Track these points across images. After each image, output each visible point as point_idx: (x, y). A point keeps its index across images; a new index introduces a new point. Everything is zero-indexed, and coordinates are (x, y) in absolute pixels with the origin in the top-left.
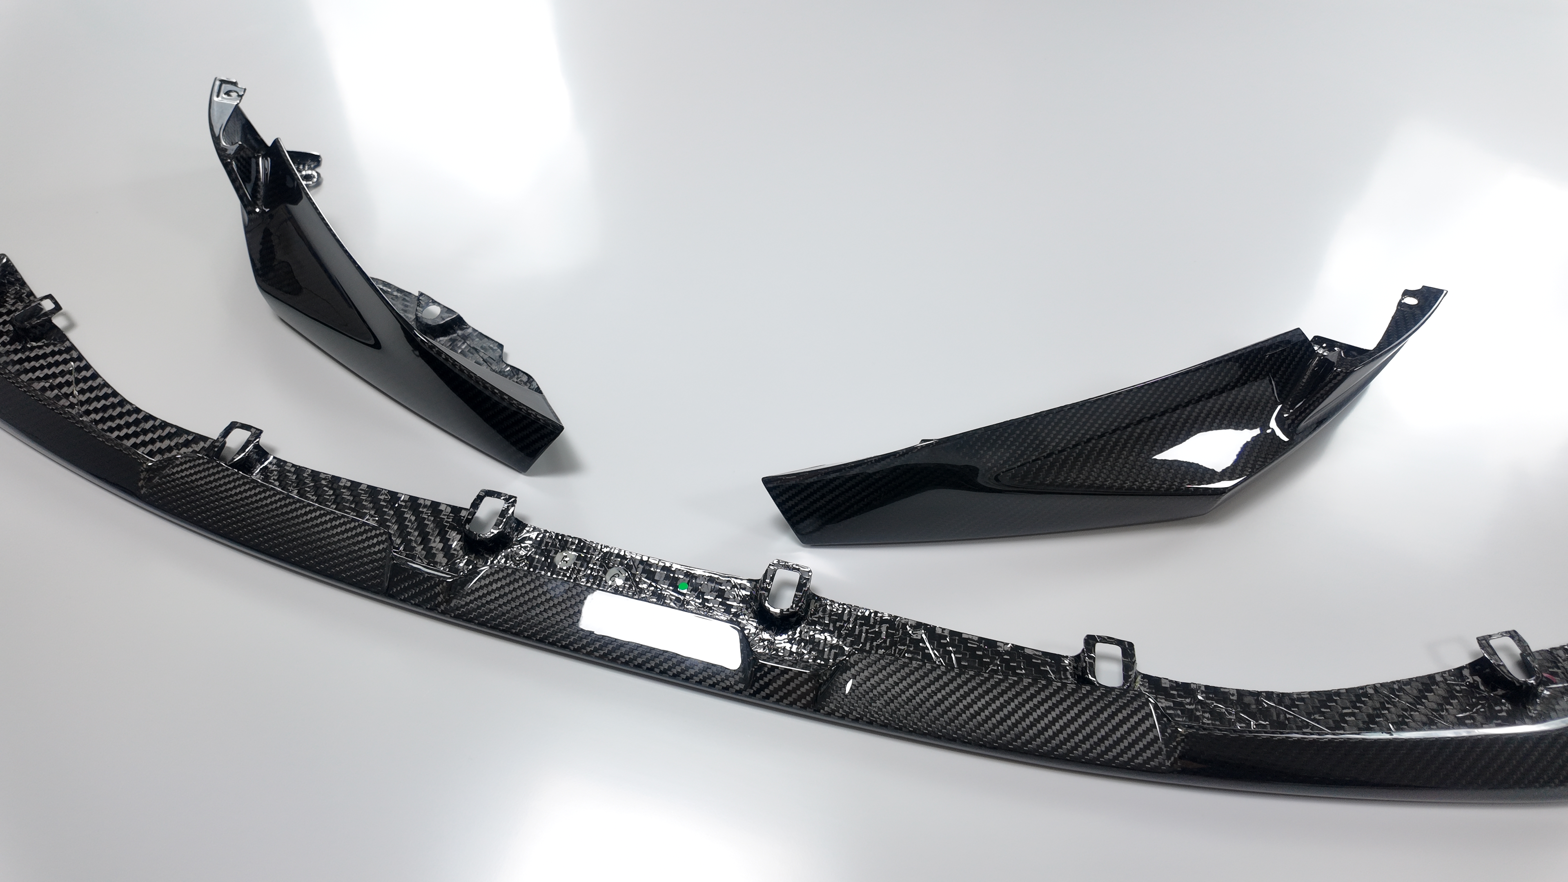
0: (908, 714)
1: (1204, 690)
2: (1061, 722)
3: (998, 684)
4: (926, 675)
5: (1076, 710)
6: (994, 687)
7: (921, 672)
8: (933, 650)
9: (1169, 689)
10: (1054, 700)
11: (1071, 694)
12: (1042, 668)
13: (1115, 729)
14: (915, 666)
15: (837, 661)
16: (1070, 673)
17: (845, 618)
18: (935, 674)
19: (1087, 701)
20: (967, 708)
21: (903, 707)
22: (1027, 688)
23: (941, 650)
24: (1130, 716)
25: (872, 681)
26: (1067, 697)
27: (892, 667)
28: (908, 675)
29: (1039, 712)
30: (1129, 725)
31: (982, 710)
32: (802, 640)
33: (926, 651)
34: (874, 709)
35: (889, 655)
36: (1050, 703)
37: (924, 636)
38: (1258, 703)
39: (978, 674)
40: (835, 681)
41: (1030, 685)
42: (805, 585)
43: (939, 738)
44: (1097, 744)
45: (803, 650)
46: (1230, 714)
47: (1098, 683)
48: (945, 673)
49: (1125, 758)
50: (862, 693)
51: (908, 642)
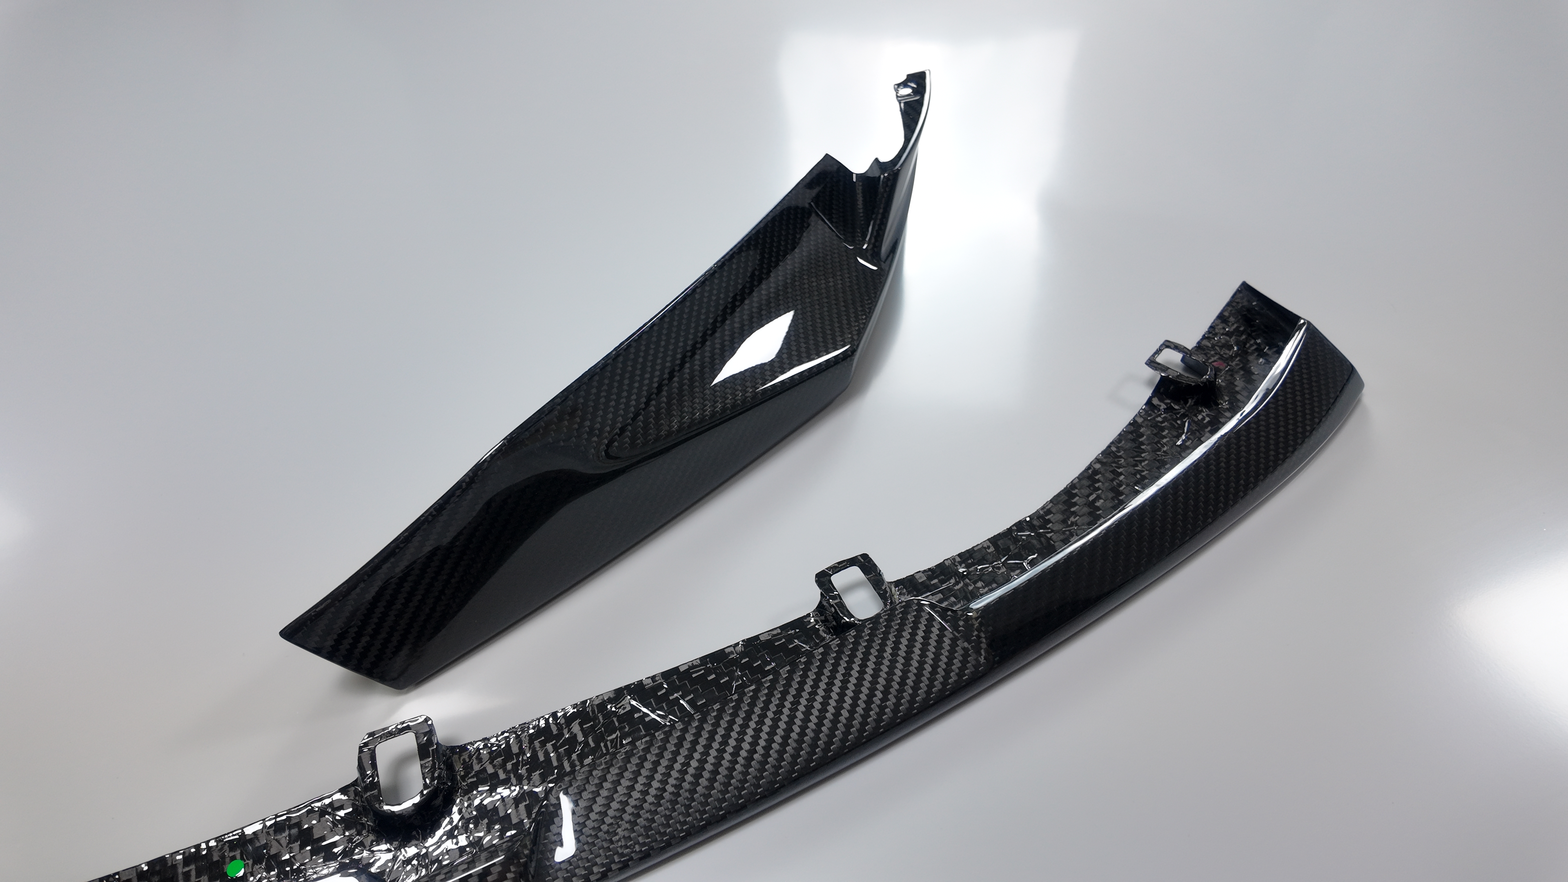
0: (668, 818)
1: (960, 560)
2: (849, 693)
3: (755, 698)
4: (663, 748)
5: (856, 667)
6: (752, 705)
7: (655, 750)
8: (653, 712)
9: (928, 582)
10: (827, 672)
11: (840, 652)
12: (791, 646)
13: (908, 659)
14: (643, 747)
15: (533, 816)
16: (823, 630)
17: (515, 749)
18: (673, 741)
19: (861, 649)
20: (736, 754)
21: (656, 812)
22: (789, 679)
23: (664, 705)
24: (913, 634)
25: (596, 808)
26: (838, 659)
27: (614, 771)
28: (640, 766)
29: (819, 699)
30: (918, 645)
31: (754, 743)
32: (466, 821)
33: (647, 719)
34: (620, 844)
35: (601, 757)
36: (825, 679)
37: (634, 703)
38: (1016, 540)
39: (725, 702)
40: (544, 845)
41: (791, 673)
42: (430, 742)
43: (723, 819)
44: (901, 691)
45: (477, 835)
46: (999, 568)
47: (859, 620)
48: (685, 730)
49: (938, 685)
50: (591, 835)
51: (617, 724)
